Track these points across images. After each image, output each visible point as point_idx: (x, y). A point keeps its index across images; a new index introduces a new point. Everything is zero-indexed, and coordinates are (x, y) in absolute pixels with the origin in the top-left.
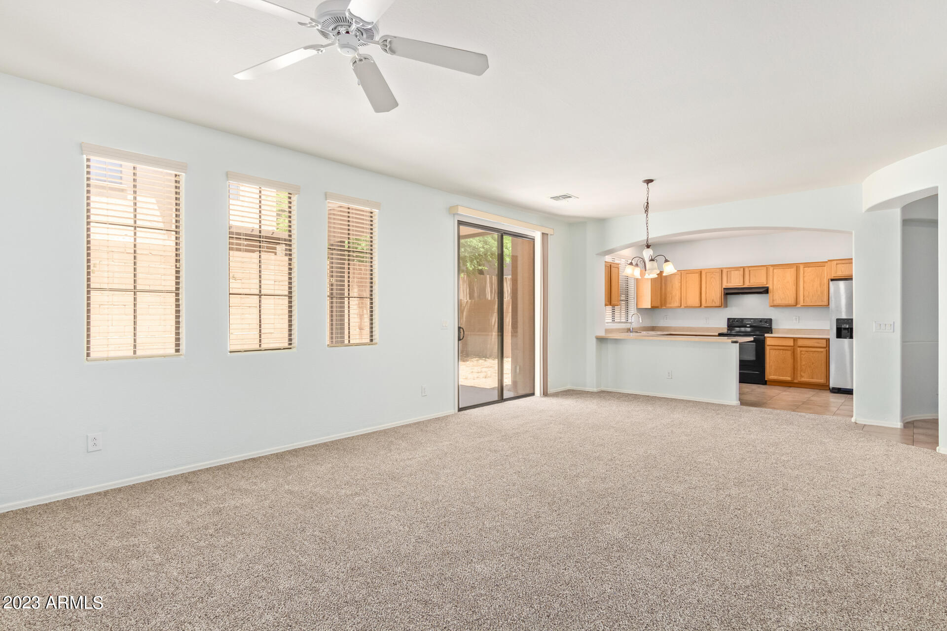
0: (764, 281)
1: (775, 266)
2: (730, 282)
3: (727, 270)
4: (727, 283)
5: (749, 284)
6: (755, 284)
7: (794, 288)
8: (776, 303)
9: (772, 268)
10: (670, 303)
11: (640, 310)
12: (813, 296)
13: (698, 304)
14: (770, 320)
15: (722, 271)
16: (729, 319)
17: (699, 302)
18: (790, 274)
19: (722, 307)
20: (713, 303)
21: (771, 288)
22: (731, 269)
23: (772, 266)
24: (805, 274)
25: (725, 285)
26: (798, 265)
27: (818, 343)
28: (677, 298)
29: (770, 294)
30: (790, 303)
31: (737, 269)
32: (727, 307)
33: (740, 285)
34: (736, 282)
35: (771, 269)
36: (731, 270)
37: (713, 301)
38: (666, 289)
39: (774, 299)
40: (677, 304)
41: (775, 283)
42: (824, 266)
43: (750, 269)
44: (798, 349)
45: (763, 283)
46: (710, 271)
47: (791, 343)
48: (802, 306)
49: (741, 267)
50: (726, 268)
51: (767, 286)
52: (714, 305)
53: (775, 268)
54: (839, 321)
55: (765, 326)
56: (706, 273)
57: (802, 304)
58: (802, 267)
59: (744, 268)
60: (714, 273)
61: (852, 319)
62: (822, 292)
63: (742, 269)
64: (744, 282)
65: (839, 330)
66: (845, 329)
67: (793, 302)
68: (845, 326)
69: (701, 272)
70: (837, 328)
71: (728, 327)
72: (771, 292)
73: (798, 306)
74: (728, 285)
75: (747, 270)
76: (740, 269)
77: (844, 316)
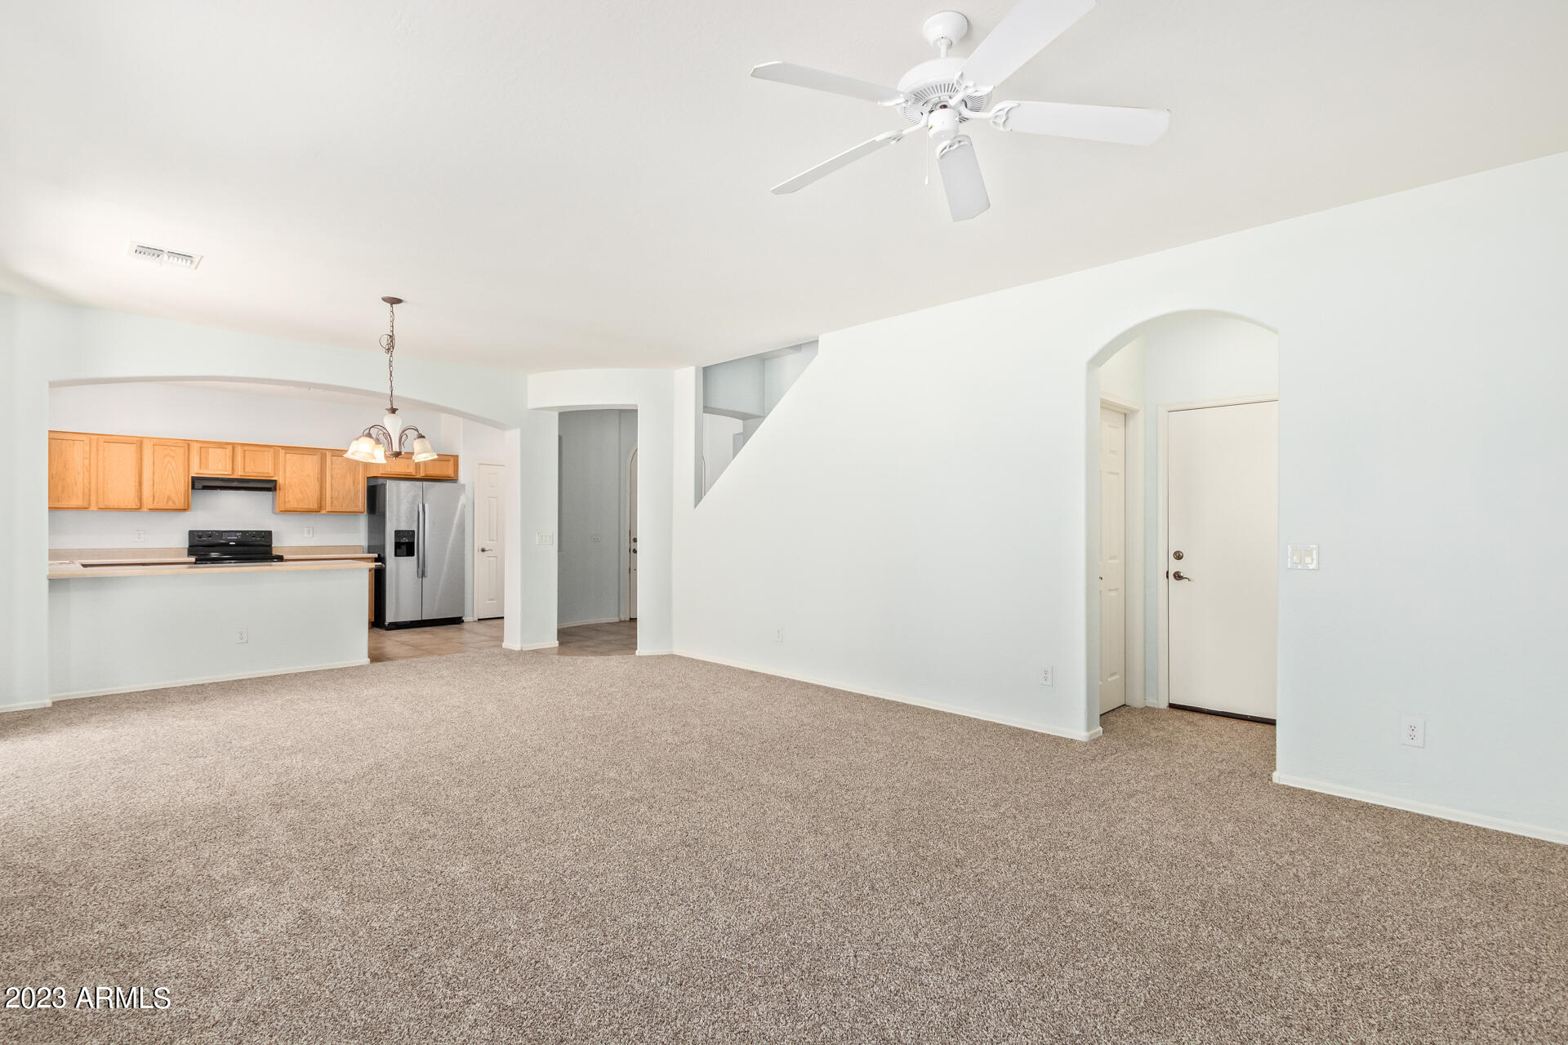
0: (270, 471)
1: (288, 449)
2: (207, 468)
3: (199, 445)
4: (200, 469)
5: (243, 474)
6: (253, 474)
7: (317, 484)
8: (293, 505)
9: (284, 451)
10: (58, 500)
12: (343, 498)
13: (132, 505)
14: (270, 533)
15: (189, 445)
16: (192, 533)
17: (137, 502)
18: (310, 465)
20: (170, 503)
21: (281, 481)
22: (206, 445)
23: (282, 447)
24: (334, 465)
25: (196, 471)
26: (325, 451)
28: (79, 490)
29: (279, 492)
30: (310, 507)
31: (221, 445)
32: (191, 510)
33: (226, 473)
34: (218, 467)
35: (282, 452)
37: (169, 498)
39: (287, 500)
40: (78, 501)
41: (288, 474)
43: (246, 448)
45: (269, 473)
46: (162, 443)
48: (328, 512)
49: (228, 444)
50: (197, 441)
51: (274, 479)
52: (171, 505)
53: (288, 451)
54: (398, 533)
55: (261, 543)
56: (152, 444)
57: (328, 509)
58: (329, 455)
59: (233, 445)
60: (173, 448)
61: (414, 531)
62: (356, 494)
63: (230, 447)
64: (233, 469)
65: (398, 545)
66: (404, 543)
67: (315, 506)
68: (405, 540)
69: (139, 443)
70: (396, 543)
71: (190, 546)
72: (280, 489)
73: (324, 512)
74: (201, 471)
75: (239, 451)
76: (226, 446)
77: (403, 527)
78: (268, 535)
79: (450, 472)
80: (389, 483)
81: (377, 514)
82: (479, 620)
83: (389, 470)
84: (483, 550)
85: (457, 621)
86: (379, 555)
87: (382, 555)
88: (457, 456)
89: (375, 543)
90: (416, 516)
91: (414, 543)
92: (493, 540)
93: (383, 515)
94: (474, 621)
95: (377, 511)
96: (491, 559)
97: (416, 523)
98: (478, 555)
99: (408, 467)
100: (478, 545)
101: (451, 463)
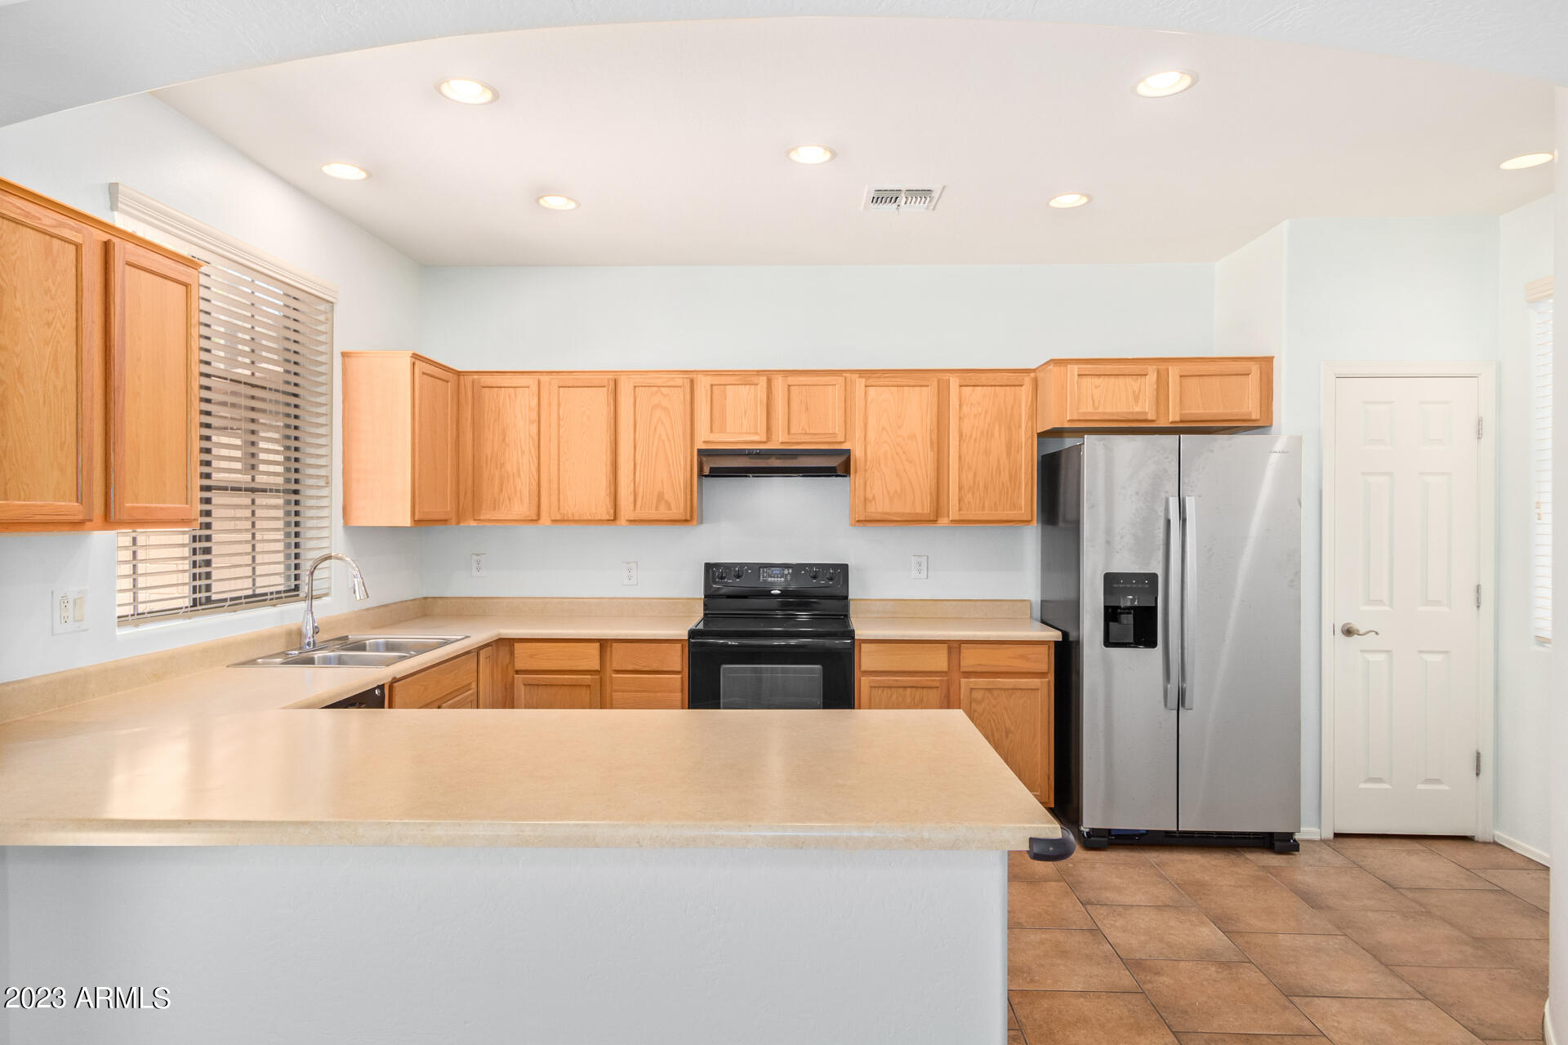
0: (837, 429)
1: (870, 375)
2: (723, 430)
3: (709, 380)
4: (711, 431)
5: (787, 439)
6: (806, 439)
7: (931, 456)
8: (881, 507)
9: (863, 381)
10: (495, 506)
11: (364, 536)
12: (986, 487)
13: (603, 510)
14: (843, 569)
15: (692, 381)
16: (709, 567)
17: (610, 506)
18: (917, 410)
19: (695, 522)
20: (662, 508)
21: (857, 453)
22: (720, 379)
23: (862, 373)
24: (965, 408)
25: (706, 437)
26: (946, 376)
27: (1022, 657)
28: (523, 484)
29: (856, 478)
30: (919, 510)
31: (746, 377)
32: (702, 523)
33: (756, 438)
34: (742, 426)
35: (860, 383)
36: (723, 380)
37: (660, 496)
38: (477, 443)
39: (870, 496)
40: (521, 508)
41: (871, 435)
42: (1022, 386)
43: (791, 380)
44: (963, 681)
45: (834, 434)
46: (649, 381)
47: (938, 661)
48: (953, 521)
49: (759, 373)
50: (706, 373)
51: (845, 447)
52: (663, 513)
53: (871, 382)
54: (1112, 581)
55: (828, 591)
56: (631, 386)
57: (954, 514)
58: (954, 382)
59: (769, 375)
60: (665, 390)
61: (1155, 576)
62: (1014, 477)
63: (763, 380)
64: (768, 429)
65: (1112, 614)
66: (1128, 610)
67: (923, 507)
68: (1128, 601)
69: (613, 383)
70: (1106, 608)
71: (706, 596)
72: (856, 472)
73: (943, 521)
74: (713, 437)
75: (779, 384)
76: (755, 379)
77: (1125, 564)
78: (840, 572)
79: (1250, 407)
80: (1092, 446)
81: (1061, 524)
82: (1337, 835)
83: (1090, 409)
84: (1348, 632)
85: (1281, 843)
86: (1065, 635)
87: (1072, 638)
88: (1269, 360)
89: (1057, 595)
90: (1161, 535)
91: (1155, 608)
92: (1380, 602)
93: (1076, 527)
94: (1324, 841)
95: (1061, 518)
96: (1371, 657)
97: (1160, 554)
98: (1334, 644)
99: (1136, 399)
100: (1335, 617)
101: (1253, 381)
